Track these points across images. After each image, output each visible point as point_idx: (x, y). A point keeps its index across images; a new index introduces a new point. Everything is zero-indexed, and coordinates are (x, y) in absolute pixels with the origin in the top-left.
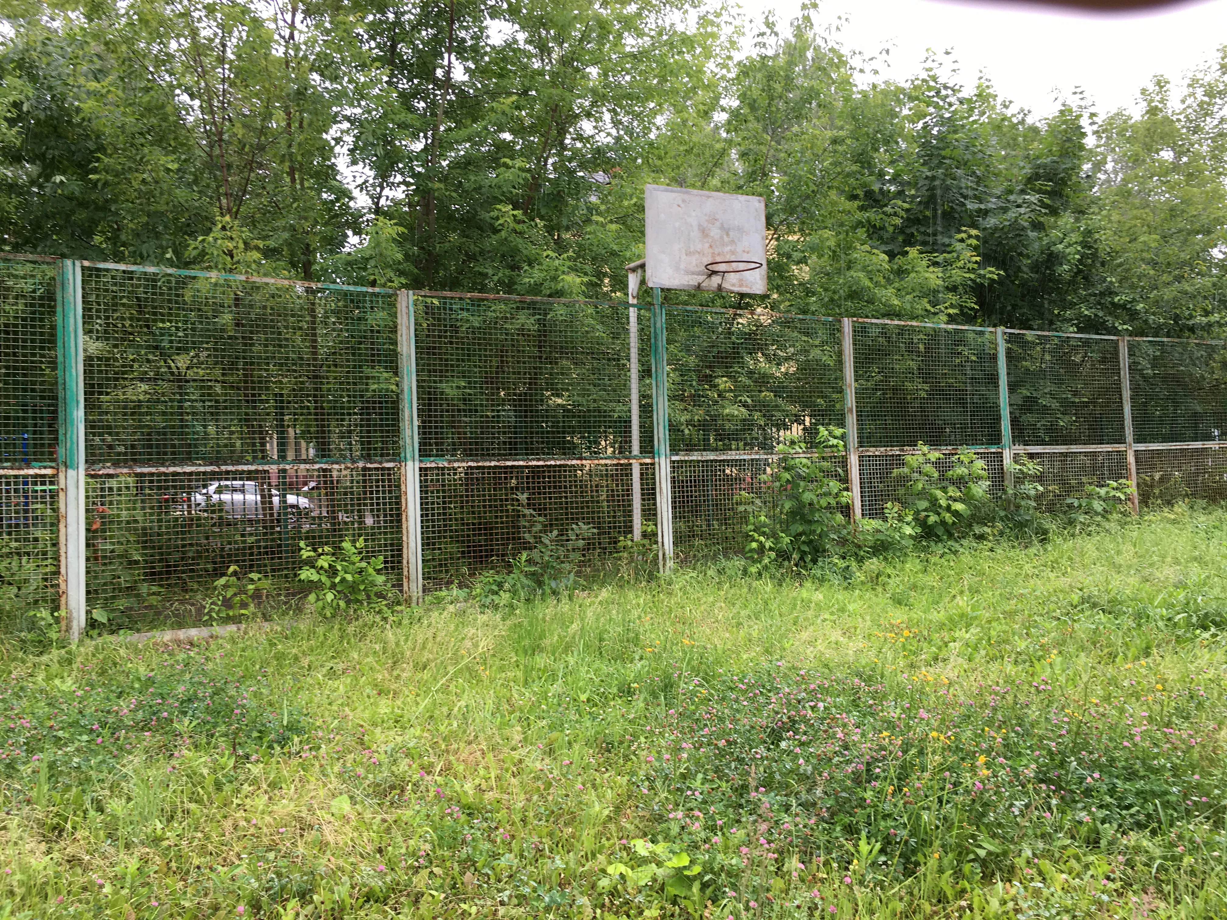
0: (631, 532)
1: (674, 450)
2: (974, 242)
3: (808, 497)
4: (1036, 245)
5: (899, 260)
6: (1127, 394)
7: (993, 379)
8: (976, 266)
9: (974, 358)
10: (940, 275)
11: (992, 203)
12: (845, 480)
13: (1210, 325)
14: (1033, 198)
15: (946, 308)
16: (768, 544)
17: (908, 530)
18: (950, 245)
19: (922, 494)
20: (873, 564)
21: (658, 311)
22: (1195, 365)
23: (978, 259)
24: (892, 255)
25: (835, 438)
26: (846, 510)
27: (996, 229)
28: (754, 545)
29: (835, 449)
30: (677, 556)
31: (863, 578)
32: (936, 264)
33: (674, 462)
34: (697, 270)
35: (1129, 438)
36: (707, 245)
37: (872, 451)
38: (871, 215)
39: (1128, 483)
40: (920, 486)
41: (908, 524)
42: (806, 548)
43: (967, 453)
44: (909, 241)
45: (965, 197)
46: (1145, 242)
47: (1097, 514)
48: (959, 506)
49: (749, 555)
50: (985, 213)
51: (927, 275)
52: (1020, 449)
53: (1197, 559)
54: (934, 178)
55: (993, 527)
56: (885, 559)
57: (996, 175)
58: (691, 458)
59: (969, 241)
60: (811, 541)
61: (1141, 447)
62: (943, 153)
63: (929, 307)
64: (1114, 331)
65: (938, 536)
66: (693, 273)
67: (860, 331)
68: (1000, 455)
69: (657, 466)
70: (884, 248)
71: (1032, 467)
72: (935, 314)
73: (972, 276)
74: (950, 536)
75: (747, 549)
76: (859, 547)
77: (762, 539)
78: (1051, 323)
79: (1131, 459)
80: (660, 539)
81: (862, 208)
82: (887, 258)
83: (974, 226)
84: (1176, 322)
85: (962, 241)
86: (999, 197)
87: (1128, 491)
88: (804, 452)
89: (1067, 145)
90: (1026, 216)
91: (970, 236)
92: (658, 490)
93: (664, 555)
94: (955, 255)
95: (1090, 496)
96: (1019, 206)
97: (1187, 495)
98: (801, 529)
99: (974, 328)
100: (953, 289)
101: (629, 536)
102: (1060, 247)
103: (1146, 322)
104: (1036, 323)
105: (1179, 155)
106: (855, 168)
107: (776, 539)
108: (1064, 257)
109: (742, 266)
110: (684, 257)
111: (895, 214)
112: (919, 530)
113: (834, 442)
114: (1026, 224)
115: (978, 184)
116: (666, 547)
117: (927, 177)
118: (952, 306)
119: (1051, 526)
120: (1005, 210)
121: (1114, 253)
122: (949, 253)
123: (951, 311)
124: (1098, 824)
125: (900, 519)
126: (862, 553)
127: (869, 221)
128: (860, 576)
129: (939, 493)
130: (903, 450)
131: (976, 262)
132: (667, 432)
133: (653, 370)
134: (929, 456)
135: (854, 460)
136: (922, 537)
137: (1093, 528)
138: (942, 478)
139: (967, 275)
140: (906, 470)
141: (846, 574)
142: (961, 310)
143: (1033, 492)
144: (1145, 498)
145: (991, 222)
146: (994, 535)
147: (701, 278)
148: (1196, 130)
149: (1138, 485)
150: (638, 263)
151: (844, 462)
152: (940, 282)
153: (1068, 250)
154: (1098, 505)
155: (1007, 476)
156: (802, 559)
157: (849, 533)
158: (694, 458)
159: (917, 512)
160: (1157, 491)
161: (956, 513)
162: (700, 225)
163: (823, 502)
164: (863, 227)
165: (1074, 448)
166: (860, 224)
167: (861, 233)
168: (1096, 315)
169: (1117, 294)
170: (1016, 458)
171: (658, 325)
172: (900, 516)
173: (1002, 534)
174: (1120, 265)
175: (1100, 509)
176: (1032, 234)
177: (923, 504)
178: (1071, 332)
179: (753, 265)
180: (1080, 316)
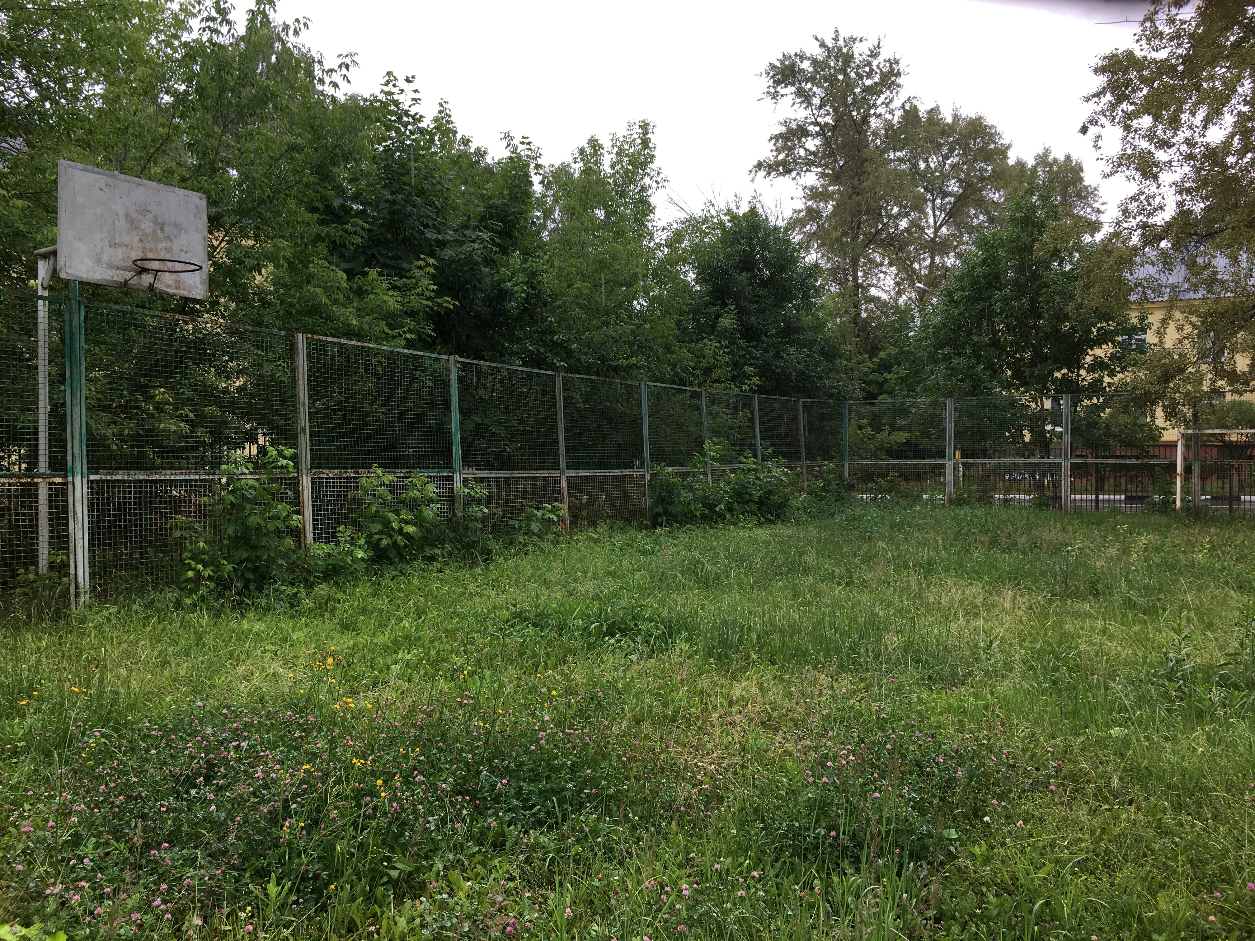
0: (36, 563)
1: (93, 467)
2: (432, 270)
3: (254, 520)
4: (488, 280)
5: (359, 280)
6: (561, 425)
7: (447, 404)
8: (433, 294)
9: (430, 384)
10: (399, 299)
11: (450, 235)
12: (297, 502)
13: (630, 367)
14: (486, 236)
15: (405, 332)
16: (208, 572)
17: (360, 554)
18: (409, 271)
19: (375, 517)
20: (323, 590)
21: (75, 307)
22: (618, 401)
23: (435, 287)
24: (350, 274)
25: (285, 458)
26: (298, 534)
27: (452, 261)
28: (190, 574)
29: (285, 471)
30: (93, 589)
31: (311, 605)
32: (395, 288)
33: (92, 482)
34: (122, 264)
35: (563, 465)
36: (136, 239)
37: (325, 473)
38: (330, 230)
39: (561, 506)
40: (374, 509)
41: (360, 547)
42: (250, 576)
43: (420, 476)
44: (370, 262)
45: (426, 226)
46: (579, 289)
47: (534, 534)
48: (410, 529)
49: (184, 585)
50: (442, 244)
51: (385, 298)
52: (469, 473)
53: (611, 574)
54: (394, 202)
55: (443, 548)
56: (336, 583)
57: (454, 209)
58: (114, 478)
59: (428, 269)
60: (257, 568)
61: (572, 473)
62: (403, 178)
63: (387, 330)
64: (553, 368)
65: (389, 559)
66: (118, 268)
67: (315, 350)
68: (450, 479)
69: (70, 487)
70: (343, 265)
71: (480, 491)
72: (394, 337)
73: (430, 304)
74: (402, 558)
75: (182, 579)
76: (309, 572)
77: (200, 567)
78: (502, 355)
79: (564, 484)
80: (72, 571)
81: (321, 222)
82: (345, 276)
83: (432, 255)
84: (603, 363)
85: (420, 268)
86: (456, 231)
87: (561, 513)
88: (251, 473)
89: (517, 189)
90: (479, 252)
91: (428, 265)
92: (71, 514)
93: (77, 587)
94: (414, 281)
95: (530, 518)
96: (473, 242)
97: (608, 517)
98: (245, 555)
99: (433, 355)
100: (412, 314)
101: (32, 568)
102: (509, 284)
103: (579, 360)
104: (487, 354)
105: (608, 215)
106: (313, 179)
107: (217, 566)
108: (512, 294)
109: (179, 267)
110: (107, 248)
111: (355, 233)
112: (371, 553)
113: (285, 462)
114: (479, 259)
115: (437, 214)
116: (80, 579)
117: (388, 201)
118: (410, 331)
119: (494, 546)
120: (461, 243)
121: (554, 296)
122: (410, 278)
123: (409, 336)
124: (505, 826)
125: (353, 542)
126: (312, 579)
127: (328, 235)
128: (308, 603)
129: (392, 516)
130: (357, 473)
131: (433, 291)
132: (84, 448)
133: (68, 375)
134: (383, 479)
135: (306, 482)
136: (374, 560)
137: (530, 548)
138: (397, 500)
139: (425, 302)
140: (360, 492)
141: (293, 601)
142: (420, 336)
143: (480, 515)
144: (575, 521)
145: (448, 253)
146: (443, 556)
147: (128, 275)
148: (623, 194)
149: (570, 508)
150: (51, 248)
151: (296, 483)
152: (398, 306)
153: (515, 289)
154: (535, 527)
155: (457, 500)
156: (246, 587)
157: (298, 558)
158: (120, 478)
159: (370, 536)
160: (584, 513)
161: (408, 536)
162: (127, 215)
163: (271, 526)
164: (324, 241)
165: (517, 474)
166: (318, 238)
167: (322, 247)
168: (538, 351)
169: (556, 334)
170: (466, 482)
171: (75, 323)
172: (352, 539)
173: (450, 554)
174: (560, 307)
175: (536, 530)
176: (485, 270)
177: (376, 527)
178: (518, 366)
179: (193, 267)
180: (526, 350)
